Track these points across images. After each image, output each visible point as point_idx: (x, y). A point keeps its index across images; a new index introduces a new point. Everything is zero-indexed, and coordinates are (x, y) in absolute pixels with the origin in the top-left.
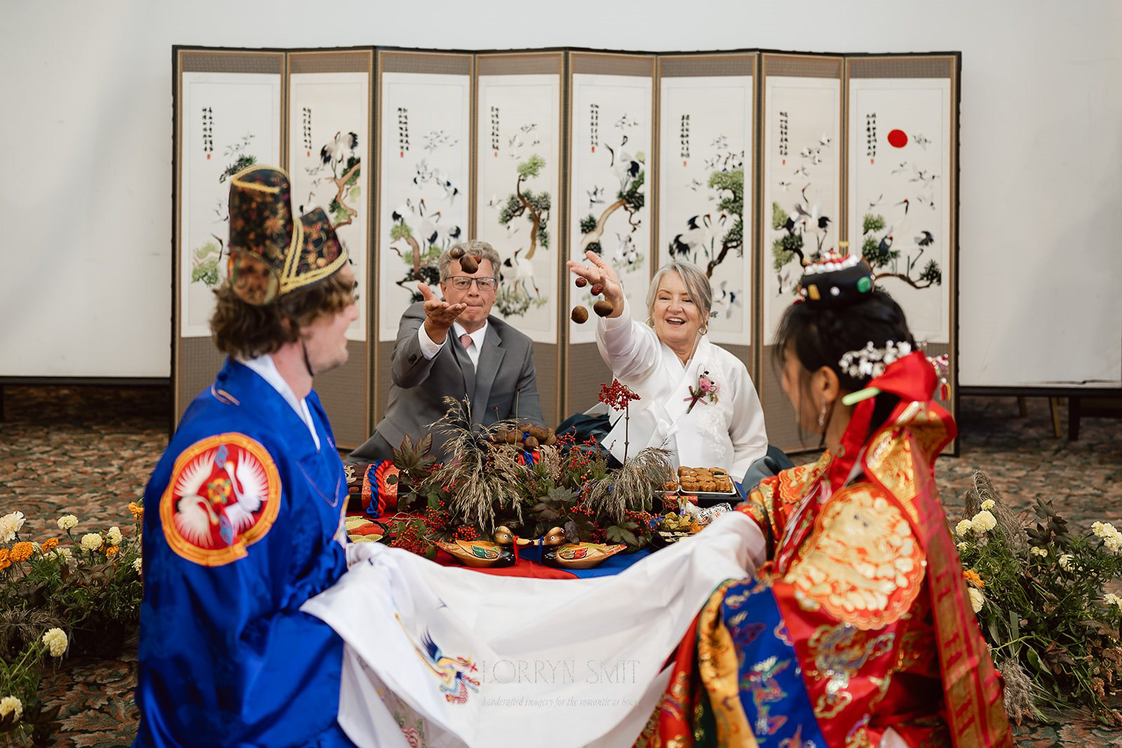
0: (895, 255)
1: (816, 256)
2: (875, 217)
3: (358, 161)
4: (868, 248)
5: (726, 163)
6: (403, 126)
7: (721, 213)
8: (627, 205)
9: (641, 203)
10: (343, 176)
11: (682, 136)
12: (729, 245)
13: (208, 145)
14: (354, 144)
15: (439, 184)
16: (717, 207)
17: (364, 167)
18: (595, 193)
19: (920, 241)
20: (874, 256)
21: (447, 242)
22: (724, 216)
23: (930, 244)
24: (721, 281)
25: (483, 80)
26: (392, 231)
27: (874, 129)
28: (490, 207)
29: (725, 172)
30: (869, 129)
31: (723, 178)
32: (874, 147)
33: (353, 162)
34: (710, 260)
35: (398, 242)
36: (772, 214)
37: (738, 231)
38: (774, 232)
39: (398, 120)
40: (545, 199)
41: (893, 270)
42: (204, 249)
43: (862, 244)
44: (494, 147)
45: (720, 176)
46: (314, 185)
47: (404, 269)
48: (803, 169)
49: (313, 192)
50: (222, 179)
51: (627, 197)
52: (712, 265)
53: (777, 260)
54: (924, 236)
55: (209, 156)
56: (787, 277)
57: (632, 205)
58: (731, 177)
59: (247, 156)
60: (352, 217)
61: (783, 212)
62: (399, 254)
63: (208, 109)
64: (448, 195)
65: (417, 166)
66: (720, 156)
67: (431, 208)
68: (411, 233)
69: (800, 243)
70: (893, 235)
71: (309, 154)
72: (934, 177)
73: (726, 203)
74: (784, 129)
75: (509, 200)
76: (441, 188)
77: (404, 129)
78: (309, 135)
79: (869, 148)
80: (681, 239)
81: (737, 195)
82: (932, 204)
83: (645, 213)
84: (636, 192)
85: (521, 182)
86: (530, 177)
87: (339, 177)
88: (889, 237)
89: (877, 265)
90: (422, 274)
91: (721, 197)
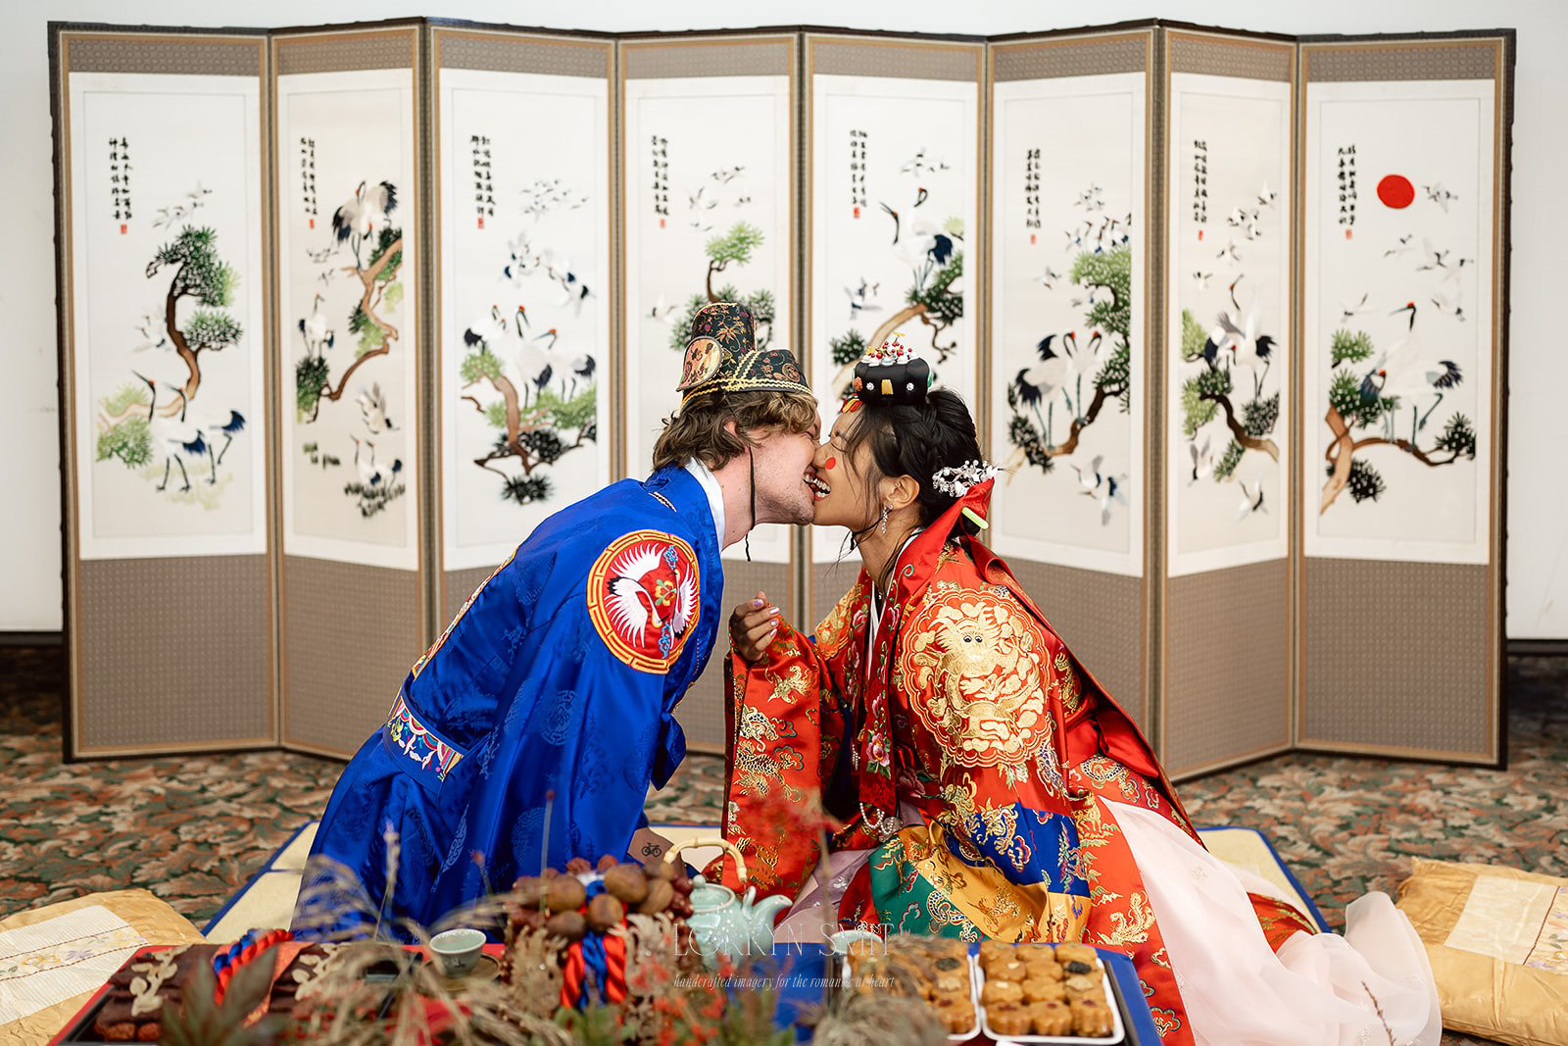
0: (1390, 404)
1: (1252, 409)
2: (1354, 336)
3: (398, 236)
4: (1340, 391)
5: (1100, 237)
6: (483, 170)
7: (1093, 330)
8: (928, 315)
9: (956, 310)
10: (373, 263)
11: (1029, 188)
12: (1107, 390)
13: (123, 208)
14: (391, 203)
15: (553, 278)
16: (1085, 319)
17: (408, 246)
18: (861, 292)
19: (1436, 379)
20: (1351, 406)
21: (569, 384)
22: (1097, 336)
23: (1454, 384)
24: (1093, 456)
25: (633, 87)
26: (464, 365)
27: (1352, 174)
28: (653, 319)
29: (1100, 253)
30: (1342, 176)
31: (1097, 264)
32: (1352, 208)
33: (389, 237)
34: (1075, 415)
35: (475, 386)
36: (1182, 333)
37: (1121, 364)
38: (1184, 365)
39: (472, 158)
40: (762, 303)
41: (1387, 432)
42: (118, 400)
43: (1329, 386)
44: (658, 210)
45: (1090, 260)
46: (323, 281)
47: (489, 436)
48: (1232, 248)
49: (322, 295)
50: (151, 271)
51: (928, 301)
52: (1079, 427)
53: (1189, 418)
54: (1444, 370)
55: (124, 229)
56: (1206, 448)
57: (939, 314)
58: (1109, 264)
59: (198, 228)
60: (390, 340)
61: (1199, 327)
62: (479, 409)
63: (120, 142)
64: (571, 299)
65: (510, 244)
66: (1090, 225)
67: (537, 325)
68: (501, 369)
69: (1226, 385)
70: (1386, 368)
71: (312, 223)
72: (1462, 261)
73: (1101, 311)
74: (1201, 175)
75: (692, 305)
76: (558, 285)
77: (484, 175)
78: (312, 187)
79: (1343, 209)
80: (1027, 377)
81: (1120, 296)
82: (1459, 311)
83: (964, 329)
84: (946, 291)
85: (714, 272)
86: (733, 264)
87: (365, 265)
88: (1378, 371)
89: (1357, 423)
90: (523, 445)
91: (1092, 301)
